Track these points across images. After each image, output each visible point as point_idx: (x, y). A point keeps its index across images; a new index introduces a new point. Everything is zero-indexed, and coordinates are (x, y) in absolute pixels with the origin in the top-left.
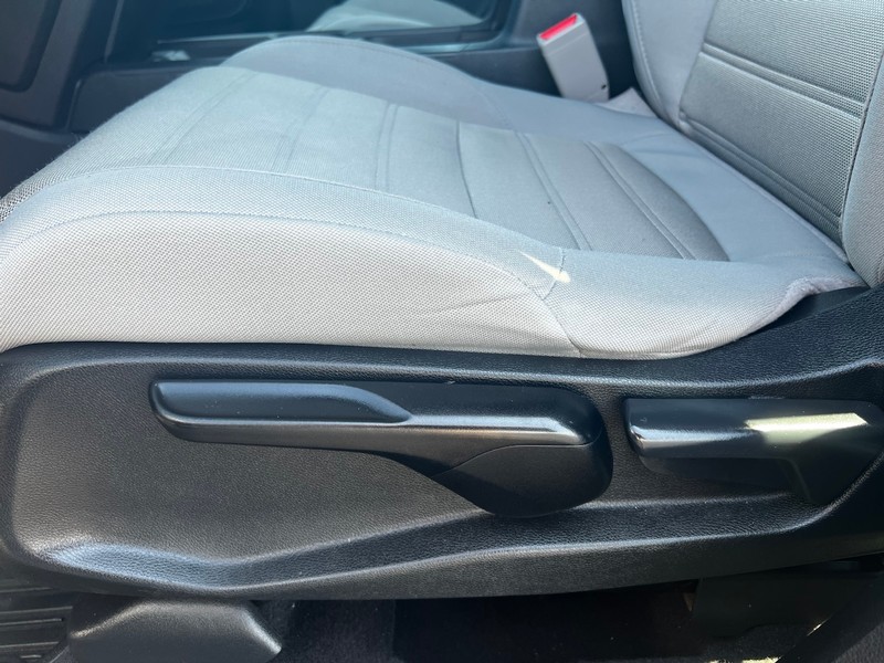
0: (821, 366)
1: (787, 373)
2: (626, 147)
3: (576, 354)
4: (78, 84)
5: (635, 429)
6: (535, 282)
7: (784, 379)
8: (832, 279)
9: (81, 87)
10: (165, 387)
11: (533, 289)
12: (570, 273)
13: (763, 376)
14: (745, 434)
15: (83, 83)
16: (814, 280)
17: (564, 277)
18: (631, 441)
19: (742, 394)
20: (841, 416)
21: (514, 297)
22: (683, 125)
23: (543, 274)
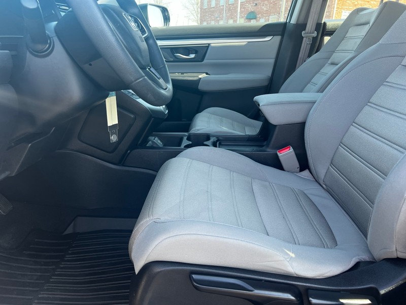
0: (359, 285)
1: (351, 286)
2: (305, 192)
3: (296, 275)
4: (129, 151)
5: (311, 299)
6: (286, 257)
7: (350, 288)
8: (365, 257)
9: (129, 153)
10: (194, 276)
11: (286, 259)
12: (295, 254)
13: (344, 287)
14: (339, 303)
15: (130, 152)
16: (360, 257)
17: (293, 255)
18: (309, 302)
19: (339, 291)
20: (364, 300)
21: (281, 261)
22: (324, 186)
23: (288, 255)
